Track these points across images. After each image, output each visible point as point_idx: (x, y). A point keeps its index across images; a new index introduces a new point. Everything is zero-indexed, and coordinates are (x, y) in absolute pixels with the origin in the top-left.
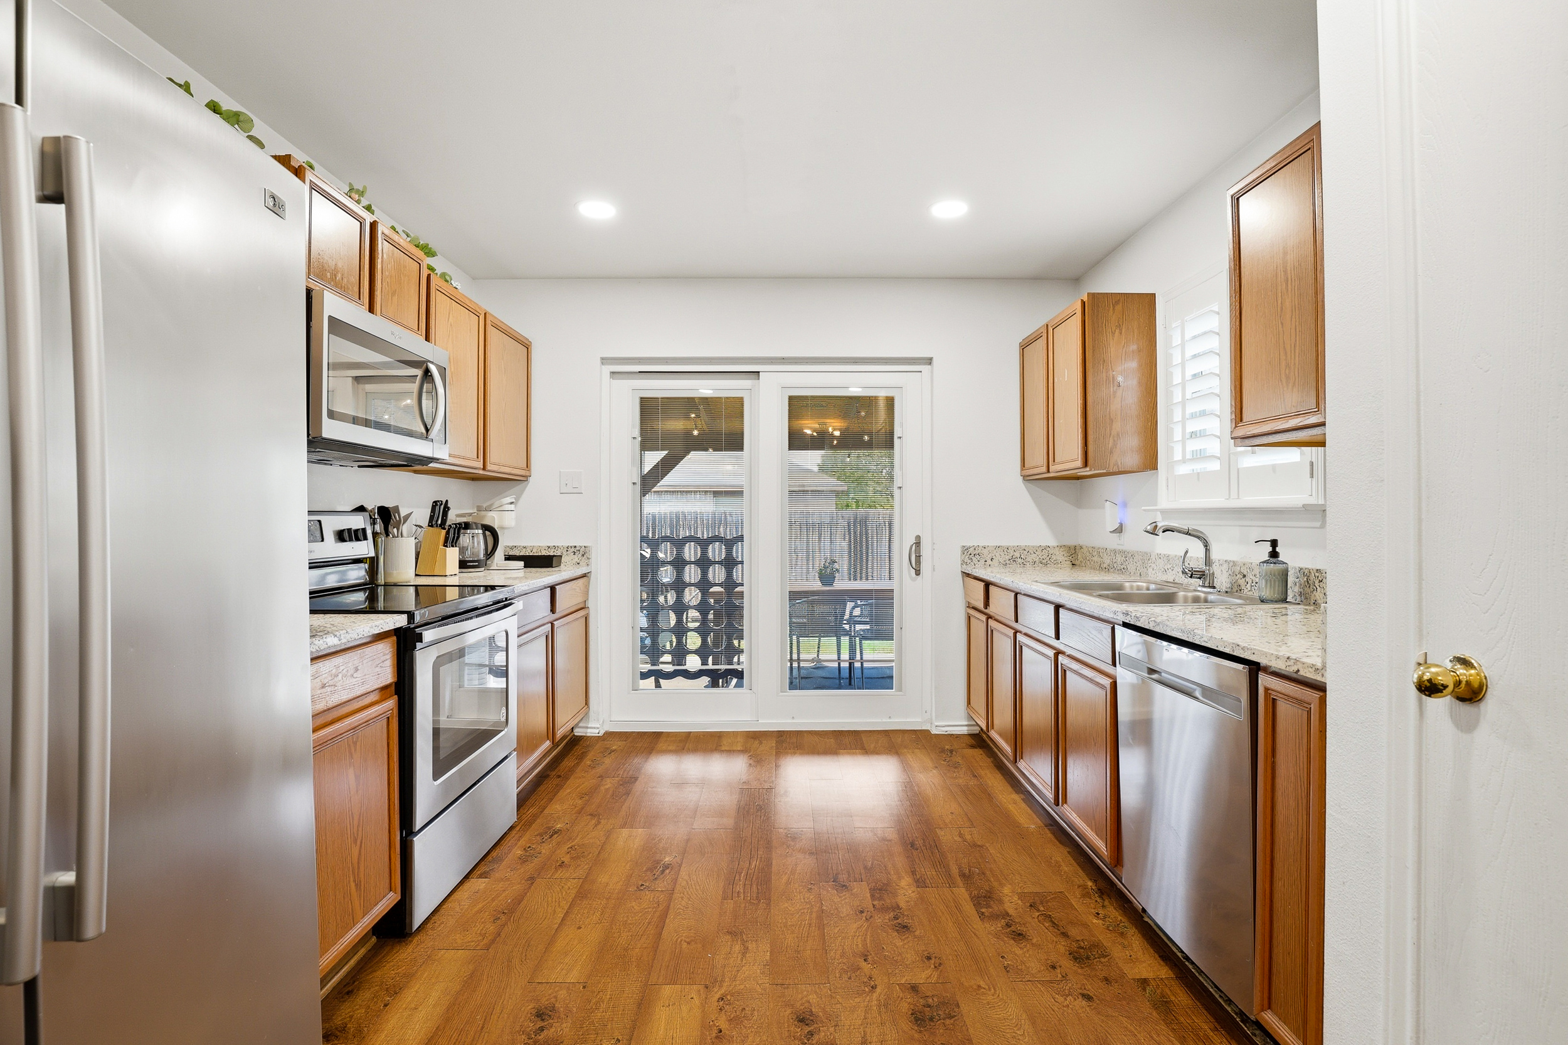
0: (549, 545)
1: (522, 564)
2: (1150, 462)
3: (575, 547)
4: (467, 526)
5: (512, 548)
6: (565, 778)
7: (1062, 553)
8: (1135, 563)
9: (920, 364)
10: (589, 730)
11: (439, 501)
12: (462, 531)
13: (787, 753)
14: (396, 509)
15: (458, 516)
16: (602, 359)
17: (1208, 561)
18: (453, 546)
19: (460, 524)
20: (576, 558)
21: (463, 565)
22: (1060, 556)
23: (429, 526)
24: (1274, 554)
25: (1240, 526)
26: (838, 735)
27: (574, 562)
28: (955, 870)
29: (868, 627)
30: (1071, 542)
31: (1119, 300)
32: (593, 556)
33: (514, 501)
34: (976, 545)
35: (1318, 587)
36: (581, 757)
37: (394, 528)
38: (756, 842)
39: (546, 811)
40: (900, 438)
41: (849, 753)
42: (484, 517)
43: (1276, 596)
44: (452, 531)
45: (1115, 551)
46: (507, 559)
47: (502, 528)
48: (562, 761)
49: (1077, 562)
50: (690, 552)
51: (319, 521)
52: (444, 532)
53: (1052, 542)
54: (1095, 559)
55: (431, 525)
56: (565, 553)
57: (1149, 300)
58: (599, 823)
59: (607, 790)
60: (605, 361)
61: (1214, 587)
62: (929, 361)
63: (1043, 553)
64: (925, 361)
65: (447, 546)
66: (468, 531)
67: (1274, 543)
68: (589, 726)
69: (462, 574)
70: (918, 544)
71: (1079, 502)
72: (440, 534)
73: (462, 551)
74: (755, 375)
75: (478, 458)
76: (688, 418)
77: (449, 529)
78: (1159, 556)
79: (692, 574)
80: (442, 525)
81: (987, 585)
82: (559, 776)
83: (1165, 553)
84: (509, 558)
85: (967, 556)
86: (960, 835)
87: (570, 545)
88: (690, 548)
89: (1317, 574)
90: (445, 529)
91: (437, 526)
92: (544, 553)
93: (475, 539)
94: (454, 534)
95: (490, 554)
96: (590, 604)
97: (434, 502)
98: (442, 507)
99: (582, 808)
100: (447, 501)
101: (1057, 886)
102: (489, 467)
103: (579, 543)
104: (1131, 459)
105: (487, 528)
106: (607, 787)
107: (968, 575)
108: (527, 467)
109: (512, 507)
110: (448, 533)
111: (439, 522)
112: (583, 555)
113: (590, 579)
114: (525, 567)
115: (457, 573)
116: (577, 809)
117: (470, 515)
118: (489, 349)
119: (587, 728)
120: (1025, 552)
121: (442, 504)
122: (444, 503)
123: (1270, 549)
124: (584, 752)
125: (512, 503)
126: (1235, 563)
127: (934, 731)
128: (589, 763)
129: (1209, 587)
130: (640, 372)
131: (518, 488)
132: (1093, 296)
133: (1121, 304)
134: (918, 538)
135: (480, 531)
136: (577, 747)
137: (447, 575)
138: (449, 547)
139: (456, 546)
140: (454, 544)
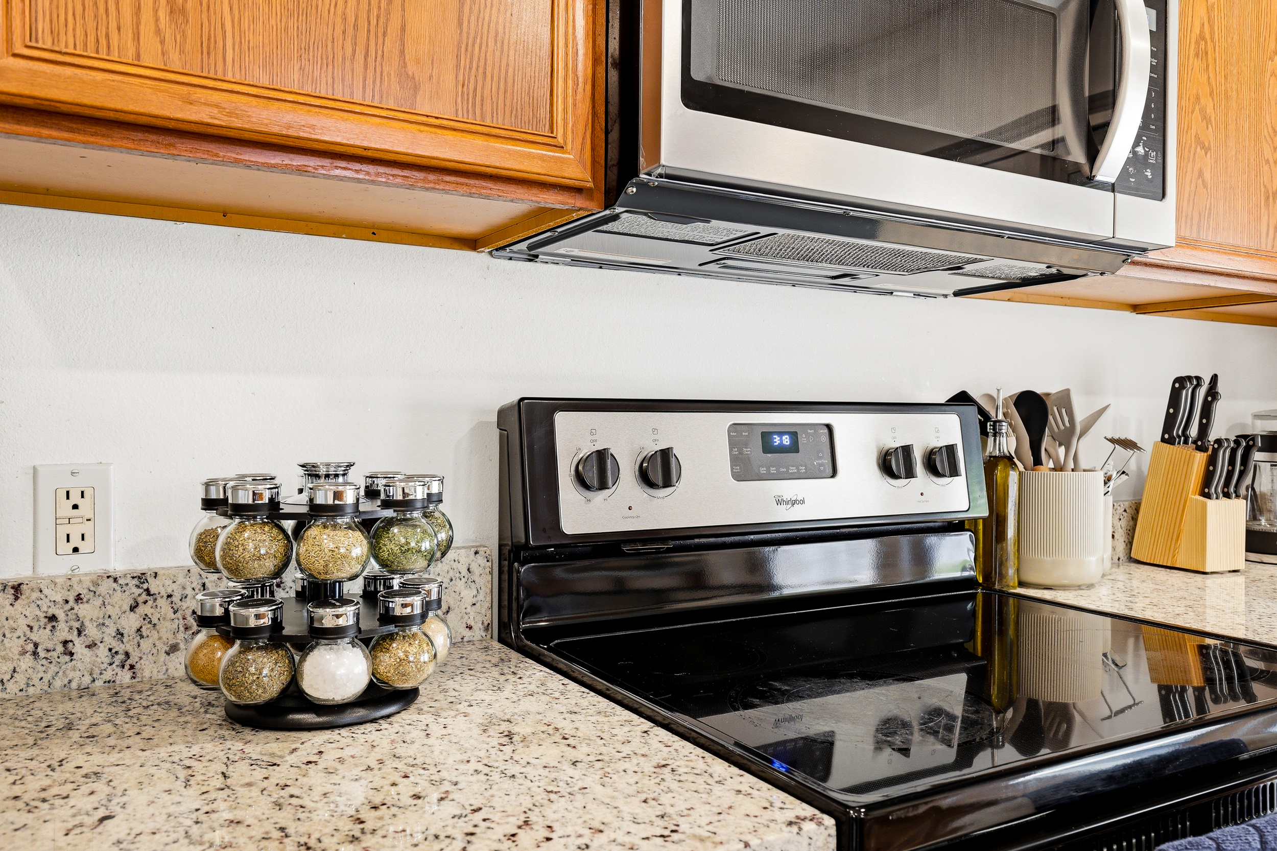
4: (1269, 443)
11: (1189, 378)
12: (1256, 457)
14: (1065, 399)
18: (1227, 495)
19: (1251, 438)
21: (1258, 544)
23: (1163, 440)
37: (1060, 445)
51: (829, 427)
52: (1200, 459)
55: (1169, 437)
65: (1208, 496)
69: (1255, 570)
72: (1189, 461)
73: (1257, 506)
77: (1216, 453)
80: (1200, 444)
90: (1206, 450)
91: (1186, 442)
94: (1232, 462)
97: (1178, 380)
98: (1202, 392)
100: (1214, 378)
110: (1212, 461)
111: (1194, 431)
115: (1241, 565)
121: (1199, 385)
122: (1205, 382)
137: (1207, 570)
138: (1217, 498)
139: (1237, 496)
140: (1232, 489)
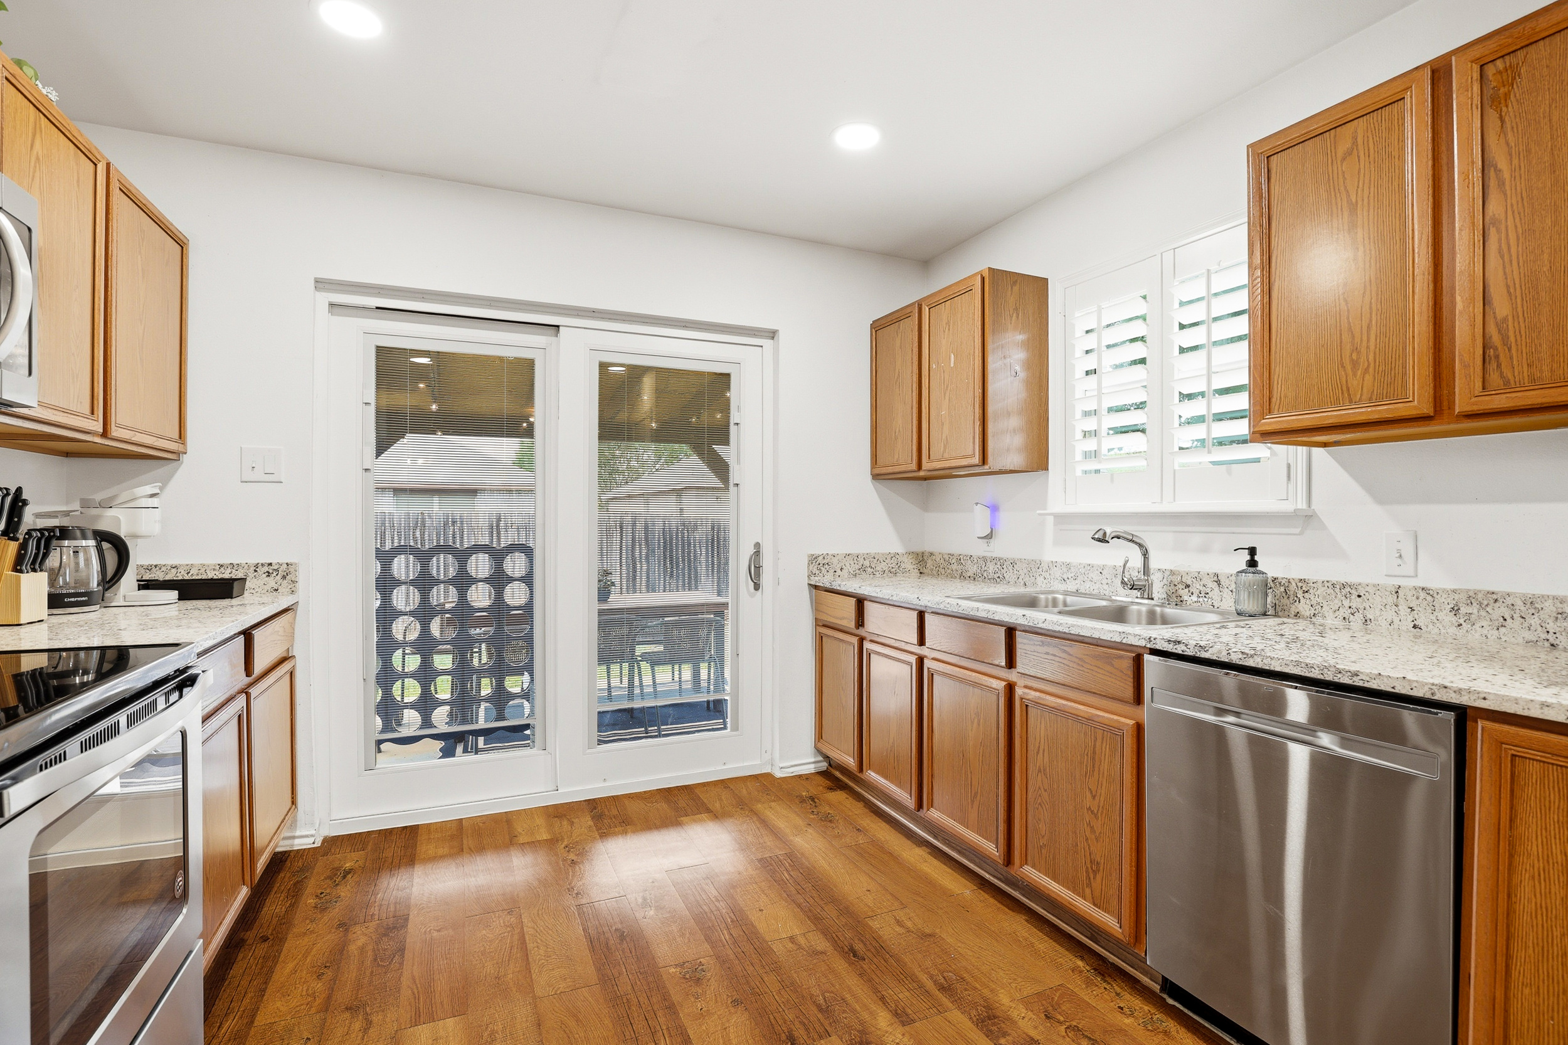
0: (221, 563)
1: (174, 594)
2: (1038, 461)
3: (270, 564)
4: (64, 533)
5: (149, 568)
6: (276, 938)
7: (911, 561)
8: (1016, 572)
9: (761, 337)
10: (297, 841)
12: (54, 542)
13: (615, 834)
15: (38, 515)
16: (317, 281)
17: (1146, 570)
18: (34, 570)
19: (51, 530)
20: (271, 582)
21: (56, 601)
22: (908, 564)
24: (1252, 563)
25: (1174, 532)
26: (667, 794)
27: (268, 587)
28: (929, 984)
29: (661, 648)
30: (918, 549)
31: (1016, 281)
32: (301, 578)
33: (157, 491)
34: (825, 553)
35: (1301, 598)
36: (296, 892)
38: (646, 1001)
39: (260, 1020)
40: (737, 424)
41: (695, 821)
42: (98, 517)
43: (1260, 609)
44: (32, 546)
45: (985, 559)
46: (140, 588)
47: (135, 536)
48: (261, 906)
49: (925, 571)
50: (443, 566)
52: (13, 547)
53: (900, 549)
54: (954, 567)
56: (251, 574)
57: (1041, 285)
58: (369, 1024)
59: (362, 949)
60: (321, 284)
61: (1152, 599)
62: (772, 334)
63: (892, 561)
64: (767, 334)
65: (21, 571)
66: (66, 543)
67: (1252, 551)
68: (298, 833)
69: (54, 619)
70: (757, 553)
71: (925, 505)
72: (4, 550)
73: (54, 577)
74: (552, 330)
75: (93, 413)
76: (415, 389)
77: (26, 541)
78: (1054, 564)
79: (444, 597)
80: (9, 534)
81: (860, 602)
82: (265, 939)
83: (1064, 561)
84: (146, 585)
85: (816, 567)
86: (899, 923)
87: (261, 562)
88: (438, 561)
89: (1300, 584)
90: (17, 540)
92: (211, 575)
93: (81, 555)
94: (38, 548)
95: (110, 581)
96: (296, 652)
99: (329, 998)
100: (19, 490)
101: (1053, 979)
102: (115, 432)
103: (277, 558)
104: (1015, 460)
105: (103, 537)
106: (360, 943)
107: (816, 587)
108: (180, 438)
109: (154, 502)
110: (23, 546)
112: (284, 577)
113: (296, 614)
114: (181, 598)
115: (44, 616)
116: (318, 1001)
117: (67, 514)
118: (115, 228)
119: (294, 838)
120: (875, 561)
121: (8, 494)
122: (13, 491)
123: (1248, 558)
124: (298, 882)
125: (153, 496)
126: (1172, 573)
127: (778, 774)
128: (312, 901)
129: (1148, 598)
130: (377, 308)
131: (163, 470)
132: (996, 274)
133: (1018, 285)
134: (757, 545)
135: (92, 543)
136: (282, 875)
137: (21, 623)
138: (27, 572)
139: (41, 570)
140: (37, 567)
